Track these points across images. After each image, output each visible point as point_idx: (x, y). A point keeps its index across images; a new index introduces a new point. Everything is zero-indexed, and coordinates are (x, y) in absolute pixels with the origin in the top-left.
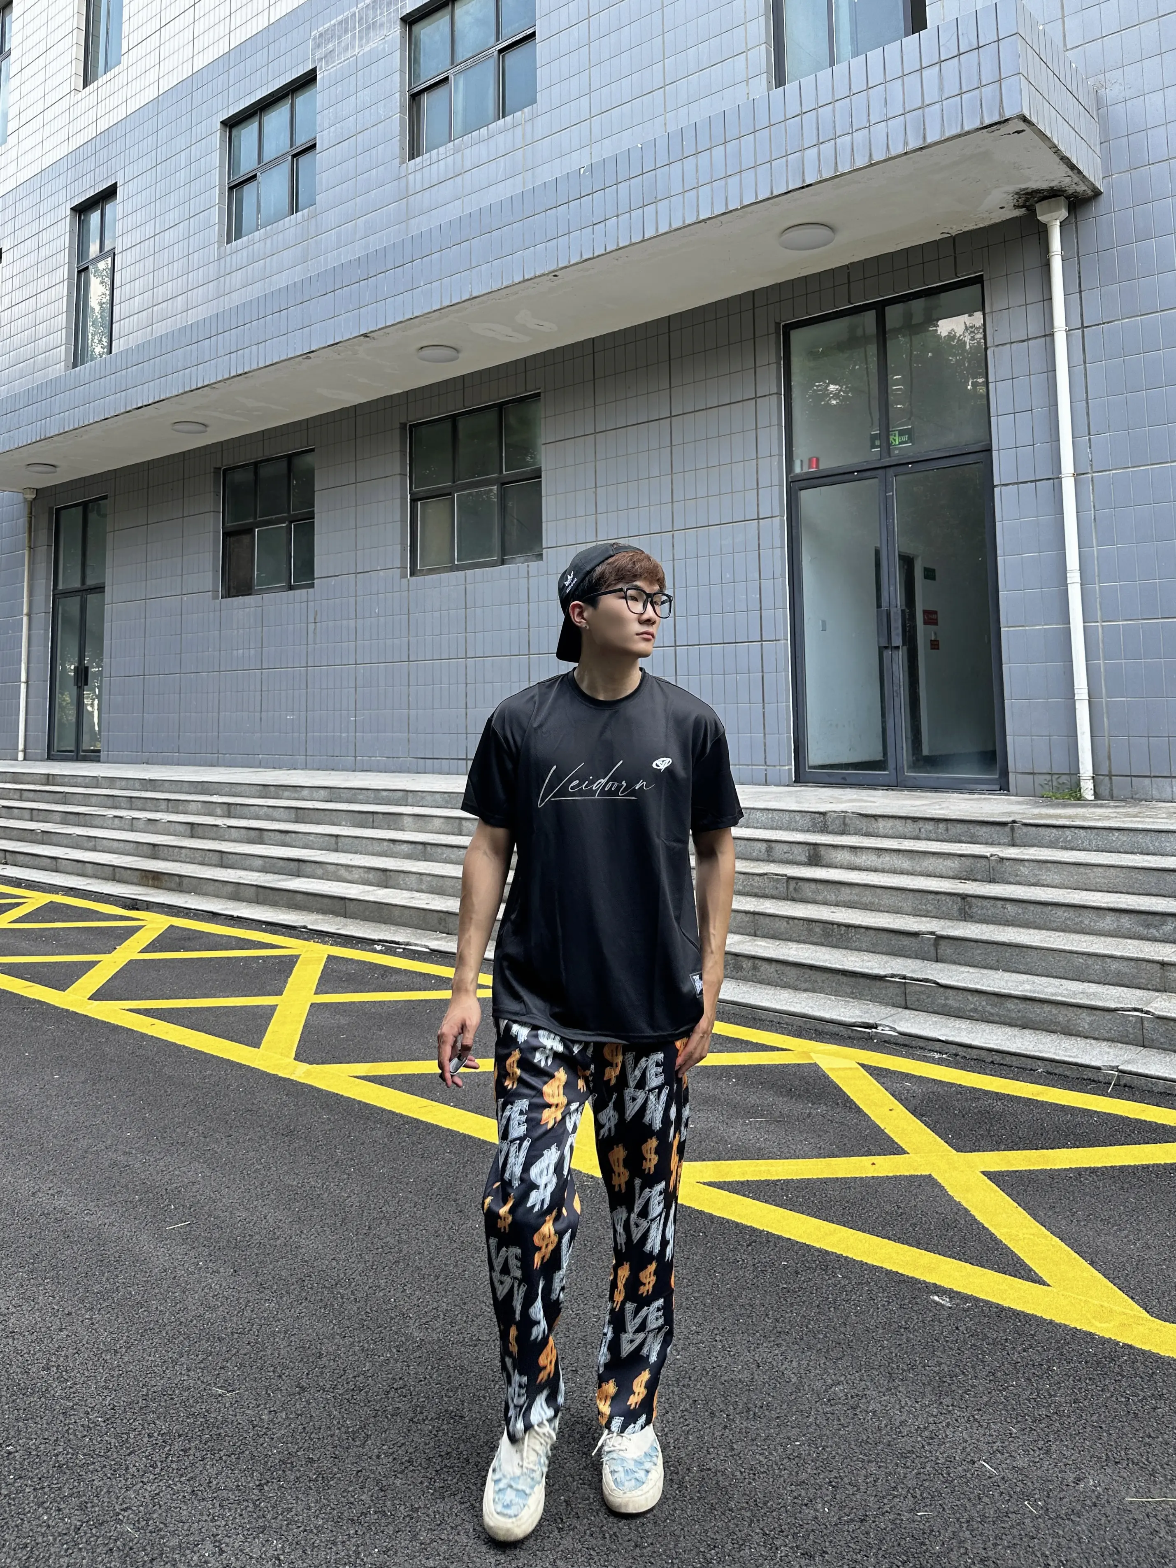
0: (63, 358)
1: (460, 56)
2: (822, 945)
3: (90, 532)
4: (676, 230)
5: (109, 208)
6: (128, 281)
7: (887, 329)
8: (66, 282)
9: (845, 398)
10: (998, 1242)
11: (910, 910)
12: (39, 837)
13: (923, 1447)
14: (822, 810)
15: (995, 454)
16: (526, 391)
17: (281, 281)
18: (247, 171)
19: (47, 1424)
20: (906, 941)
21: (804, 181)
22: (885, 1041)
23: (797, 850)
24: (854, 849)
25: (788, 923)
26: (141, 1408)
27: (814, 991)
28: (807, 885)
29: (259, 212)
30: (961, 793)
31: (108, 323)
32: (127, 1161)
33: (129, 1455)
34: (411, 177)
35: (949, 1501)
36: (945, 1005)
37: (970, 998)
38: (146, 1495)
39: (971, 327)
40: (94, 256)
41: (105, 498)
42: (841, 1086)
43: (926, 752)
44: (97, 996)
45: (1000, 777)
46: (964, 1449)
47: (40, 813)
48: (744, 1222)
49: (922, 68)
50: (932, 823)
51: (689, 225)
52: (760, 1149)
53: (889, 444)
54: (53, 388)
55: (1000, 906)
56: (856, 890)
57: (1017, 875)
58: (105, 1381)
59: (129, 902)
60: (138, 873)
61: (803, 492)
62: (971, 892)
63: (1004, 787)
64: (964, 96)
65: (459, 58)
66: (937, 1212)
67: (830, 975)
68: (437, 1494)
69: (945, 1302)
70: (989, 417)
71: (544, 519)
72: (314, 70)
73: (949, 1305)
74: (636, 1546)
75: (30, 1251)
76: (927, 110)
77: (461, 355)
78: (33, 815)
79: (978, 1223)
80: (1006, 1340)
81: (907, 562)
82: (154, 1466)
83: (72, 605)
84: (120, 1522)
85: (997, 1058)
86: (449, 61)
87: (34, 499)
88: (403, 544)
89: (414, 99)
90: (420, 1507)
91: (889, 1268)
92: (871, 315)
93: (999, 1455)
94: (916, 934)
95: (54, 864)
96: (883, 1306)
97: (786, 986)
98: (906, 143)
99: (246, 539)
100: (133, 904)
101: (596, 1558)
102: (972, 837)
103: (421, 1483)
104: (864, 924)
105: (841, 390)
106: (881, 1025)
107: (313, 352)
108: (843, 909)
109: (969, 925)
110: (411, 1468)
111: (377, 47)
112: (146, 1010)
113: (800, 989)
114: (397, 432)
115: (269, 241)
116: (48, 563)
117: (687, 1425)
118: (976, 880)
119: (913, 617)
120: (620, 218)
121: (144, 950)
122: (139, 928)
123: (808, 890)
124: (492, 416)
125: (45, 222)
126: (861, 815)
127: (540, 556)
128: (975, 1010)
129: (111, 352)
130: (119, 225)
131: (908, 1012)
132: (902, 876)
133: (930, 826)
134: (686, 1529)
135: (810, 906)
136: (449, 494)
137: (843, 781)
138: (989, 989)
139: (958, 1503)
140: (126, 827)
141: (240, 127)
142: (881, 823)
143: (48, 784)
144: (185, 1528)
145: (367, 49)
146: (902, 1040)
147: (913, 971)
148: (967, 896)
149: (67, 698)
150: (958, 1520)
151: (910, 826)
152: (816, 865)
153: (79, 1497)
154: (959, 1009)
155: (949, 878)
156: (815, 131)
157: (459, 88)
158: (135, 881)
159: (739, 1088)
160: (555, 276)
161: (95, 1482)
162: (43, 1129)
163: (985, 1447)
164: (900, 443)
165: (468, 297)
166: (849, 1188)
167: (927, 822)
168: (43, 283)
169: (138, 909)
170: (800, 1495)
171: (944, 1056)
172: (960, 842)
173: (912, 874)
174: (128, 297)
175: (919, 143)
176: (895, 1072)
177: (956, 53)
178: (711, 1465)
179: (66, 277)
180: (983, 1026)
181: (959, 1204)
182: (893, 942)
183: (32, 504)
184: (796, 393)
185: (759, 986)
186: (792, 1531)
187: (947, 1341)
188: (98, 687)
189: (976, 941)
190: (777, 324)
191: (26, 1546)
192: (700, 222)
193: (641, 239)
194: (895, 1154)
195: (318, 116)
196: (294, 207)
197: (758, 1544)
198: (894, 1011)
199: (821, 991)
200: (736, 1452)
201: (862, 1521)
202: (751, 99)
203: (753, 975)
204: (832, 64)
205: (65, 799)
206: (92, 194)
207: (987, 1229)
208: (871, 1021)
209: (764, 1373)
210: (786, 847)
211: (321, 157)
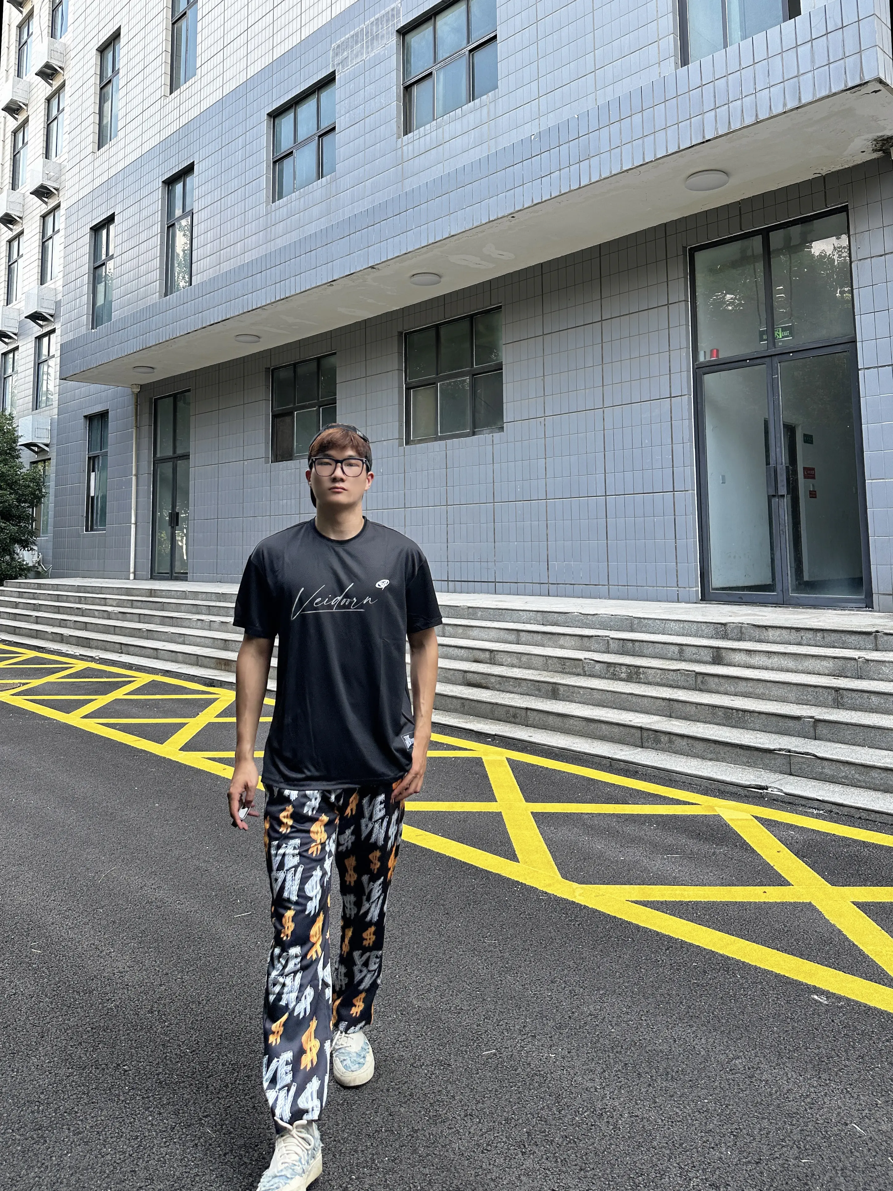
0: (158, 290)
1: (441, 55)
2: (724, 725)
3: (179, 416)
4: (605, 179)
5: (188, 180)
6: (203, 232)
7: (771, 250)
8: (159, 235)
9: (740, 305)
10: (865, 957)
11: (794, 699)
12: (145, 634)
13: (806, 1110)
14: (723, 621)
15: (859, 345)
16: (491, 305)
17: (311, 229)
18: (286, 149)
19: (152, 1052)
20: (791, 723)
21: (704, 137)
22: (774, 800)
23: (703, 652)
24: (749, 652)
25: (697, 708)
26: (217, 1045)
27: (718, 760)
28: (711, 679)
29: (295, 178)
30: (835, 610)
31: (189, 265)
32: (206, 867)
33: (209, 1077)
34: (405, 148)
35: (827, 1152)
36: (822, 773)
37: (842, 768)
38: (221, 1106)
39: (839, 248)
40: (179, 216)
41: (189, 390)
42: (739, 832)
43: (806, 578)
44: (187, 747)
45: (866, 597)
46: (839, 1113)
47: (146, 617)
48: (663, 932)
49: (797, 46)
50: (811, 632)
51: (615, 175)
52: (675, 878)
53: (774, 338)
54: (150, 311)
55: (866, 697)
56: (750, 684)
57: (880, 673)
58: (192, 1023)
59: (208, 681)
60: (214, 660)
61: (706, 376)
62: (842, 686)
63: (869, 605)
64: (831, 66)
65: (440, 57)
66: (816, 931)
67: (730, 748)
68: (431, 1121)
69: (823, 1000)
70: (854, 316)
71: (504, 401)
72: (334, 73)
73: (826, 1002)
74: (581, 1170)
75: (139, 928)
76: (801, 78)
77: (442, 280)
78: (140, 618)
79: (849, 941)
80: (873, 1032)
81: (790, 430)
82: (227, 1086)
83: (167, 469)
84: (202, 1125)
85: (864, 815)
86: (432, 60)
87: (139, 392)
88: (400, 421)
89: (407, 90)
90: (419, 1129)
91: (778, 972)
92: (758, 240)
93: (867, 1120)
94: (798, 718)
95: (155, 653)
96: (773, 1000)
97: (696, 756)
98: (785, 105)
99: (288, 419)
100: (211, 683)
101: (551, 1177)
102: (843, 644)
103: (420, 1112)
104: (757, 709)
105: (735, 298)
106: (770, 787)
107: (334, 281)
108: (741, 698)
109: (841, 711)
110: (412, 1100)
111: (379, 53)
112: (220, 758)
113: (706, 759)
114: (396, 338)
115: (302, 200)
116: (150, 438)
117: (620, 1082)
118: (847, 677)
119: (795, 472)
120: (562, 171)
121: (219, 716)
122: (215, 700)
123: (712, 683)
124: (466, 325)
125: (144, 192)
126: (754, 625)
127: (502, 429)
128: (846, 777)
129: (191, 285)
130: (196, 192)
131: (792, 777)
132: (788, 673)
133: (809, 635)
134: (619, 1160)
135: (713, 695)
136: (434, 383)
137: (740, 600)
138: (857, 761)
139: (834, 1155)
140: (206, 627)
141: (281, 117)
142: (771, 633)
143: (151, 596)
144: (249, 1132)
145: (372, 54)
146: (788, 799)
147: (796, 746)
148: (840, 689)
149: (164, 535)
150: (834, 1168)
151: (794, 635)
152: (718, 664)
153: (173, 1105)
154: (833, 776)
155: (825, 675)
156: (712, 99)
157: (440, 80)
158: (212, 666)
159: (658, 831)
160: (513, 217)
161: (185, 1095)
162: (147, 842)
163: (856, 1114)
164: (783, 337)
165: (447, 236)
166: (746, 909)
167: (807, 632)
168: (143, 236)
169: (214, 686)
170: (708, 1140)
171: (821, 812)
172: (834, 647)
173: (796, 672)
174: (202, 244)
175: (796, 104)
176: (782, 823)
177: (825, 32)
178: (639, 1113)
179: (159, 231)
180: (852, 790)
181: (834, 925)
182: (780, 724)
183: (137, 396)
184: (700, 302)
185: (674, 755)
186: (702, 1167)
187: (825, 1031)
188: (185, 528)
189: (847, 724)
190: (685, 248)
191: (137, 1137)
192: (623, 172)
193: (578, 186)
194: (782, 885)
195: (337, 106)
196: (320, 174)
197: (676, 1175)
198: (781, 776)
199: (723, 760)
200: (658, 1105)
201: (757, 1163)
202: (662, 76)
203: (669, 747)
204: (725, 46)
205: (163, 607)
206: (177, 171)
207: (857, 946)
208: (763, 784)
209: (680, 1046)
210: (694, 650)
211: (339, 137)
